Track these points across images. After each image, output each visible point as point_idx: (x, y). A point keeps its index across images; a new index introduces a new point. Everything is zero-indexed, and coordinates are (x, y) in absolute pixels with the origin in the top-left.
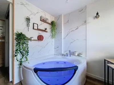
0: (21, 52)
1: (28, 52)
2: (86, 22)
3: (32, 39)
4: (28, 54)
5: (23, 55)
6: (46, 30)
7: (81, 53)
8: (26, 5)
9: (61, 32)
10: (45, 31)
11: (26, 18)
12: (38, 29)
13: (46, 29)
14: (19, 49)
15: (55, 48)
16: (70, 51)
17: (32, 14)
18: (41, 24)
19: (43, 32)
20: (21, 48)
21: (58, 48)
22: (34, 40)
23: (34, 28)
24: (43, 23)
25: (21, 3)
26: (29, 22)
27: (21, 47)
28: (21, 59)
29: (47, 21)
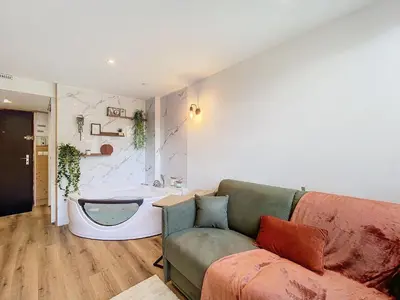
0: (66, 176)
1: (78, 177)
3: (89, 153)
4: (78, 180)
5: (70, 181)
6: (120, 134)
8: (76, 96)
11: (77, 118)
12: (102, 134)
13: (120, 131)
14: (63, 172)
15: (146, 170)
17: (88, 107)
18: (110, 122)
20: (67, 169)
22: (92, 155)
23: (93, 133)
24: (112, 119)
26: (83, 124)
27: (67, 167)
28: (67, 187)
29: (122, 114)
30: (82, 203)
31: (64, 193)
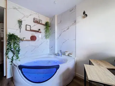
0: (12, 51)
1: (19, 51)
2: (76, 22)
3: (25, 39)
4: (19, 53)
5: (14, 54)
6: (40, 31)
7: (71, 53)
8: (18, 9)
9: (55, 33)
10: (38, 31)
11: (18, 21)
12: (31, 30)
14: (10, 48)
15: (50, 48)
16: (61, 51)
17: (24, 16)
18: (35, 25)
19: (36, 33)
20: (12, 47)
21: (52, 47)
23: (27, 29)
24: (36, 24)
25: (13, 8)
26: (21, 24)
28: (12, 57)
29: (40, 22)
30: (21, 67)
31: (11, 60)
